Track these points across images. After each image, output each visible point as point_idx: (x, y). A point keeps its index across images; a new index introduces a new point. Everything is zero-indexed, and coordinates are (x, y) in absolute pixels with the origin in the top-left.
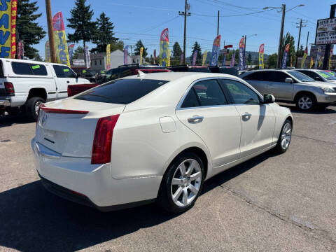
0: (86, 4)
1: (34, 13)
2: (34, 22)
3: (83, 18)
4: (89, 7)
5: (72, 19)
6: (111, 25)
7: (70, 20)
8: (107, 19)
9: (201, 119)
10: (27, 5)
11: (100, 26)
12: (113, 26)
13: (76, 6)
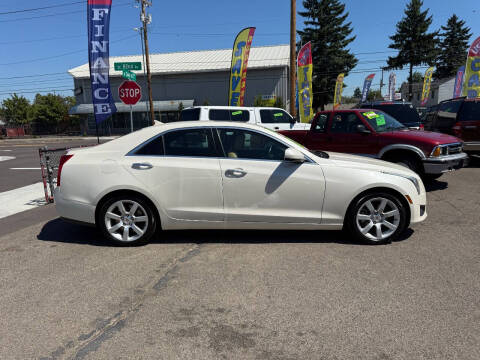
0: (422, 10)
1: (347, 38)
2: (344, 49)
3: (415, 31)
4: (426, 12)
5: (397, 36)
6: (467, 32)
7: (394, 38)
8: (460, 24)
9: (150, 167)
10: (339, 29)
11: (444, 38)
12: (469, 33)
13: (406, 16)
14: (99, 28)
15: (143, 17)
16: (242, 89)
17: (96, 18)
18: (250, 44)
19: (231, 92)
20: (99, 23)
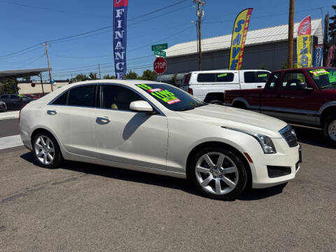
9: (56, 113)
14: (119, 22)
15: (198, 13)
16: (240, 57)
17: (118, 16)
18: (248, 21)
19: (231, 59)
20: (120, 19)
